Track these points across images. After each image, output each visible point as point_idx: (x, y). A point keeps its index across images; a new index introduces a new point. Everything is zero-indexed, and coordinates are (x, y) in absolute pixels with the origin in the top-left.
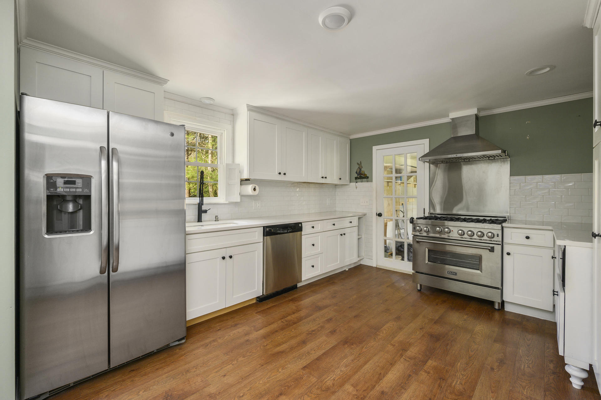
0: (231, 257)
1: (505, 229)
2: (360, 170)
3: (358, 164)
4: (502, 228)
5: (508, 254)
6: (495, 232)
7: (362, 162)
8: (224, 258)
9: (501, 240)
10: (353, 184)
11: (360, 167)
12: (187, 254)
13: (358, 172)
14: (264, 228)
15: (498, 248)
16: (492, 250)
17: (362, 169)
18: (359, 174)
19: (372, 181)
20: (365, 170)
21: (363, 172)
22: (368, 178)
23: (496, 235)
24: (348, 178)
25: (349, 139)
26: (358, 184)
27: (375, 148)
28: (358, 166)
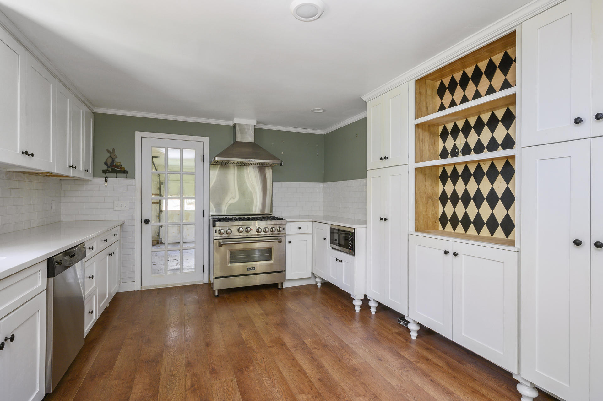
1: (287, 224)
2: (113, 160)
3: (108, 151)
5: (289, 242)
7: (115, 149)
10: (100, 181)
11: (113, 157)
13: (109, 163)
15: (284, 239)
16: (280, 241)
17: (116, 160)
18: (111, 166)
19: (134, 177)
20: (120, 160)
21: (119, 164)
22: (126, 172)
23: (283, 229)
24: (91, 171)
25: (93, 113)
26: (109, 180)
27: (139, 135)
28: (109, 155)
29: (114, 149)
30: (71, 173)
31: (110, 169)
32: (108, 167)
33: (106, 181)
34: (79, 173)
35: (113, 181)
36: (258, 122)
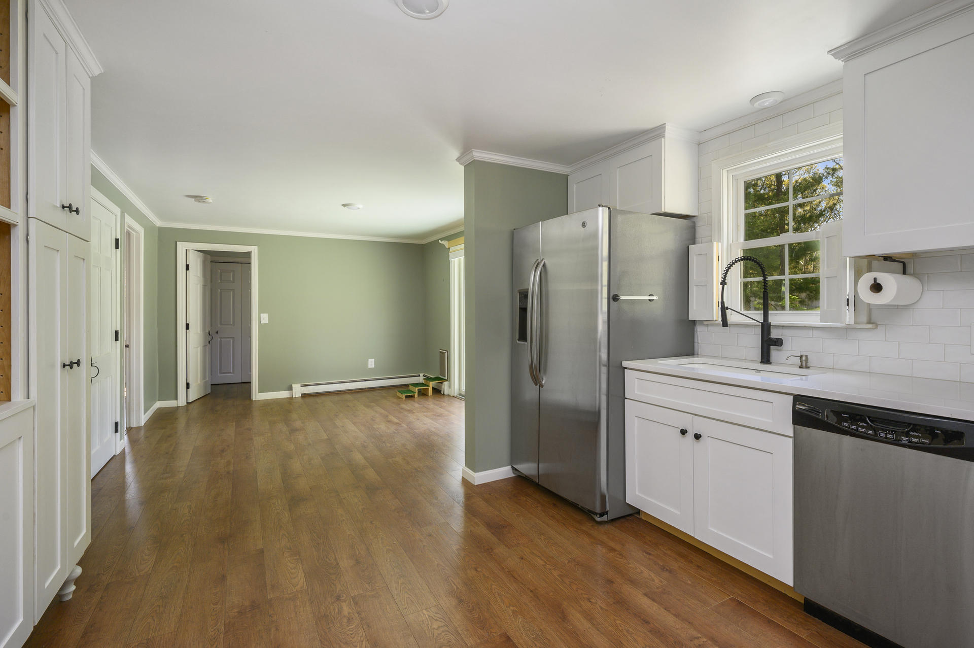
0: (697, 437)
8: (684, 432)
12: (627, 398)
14: (798, 399)
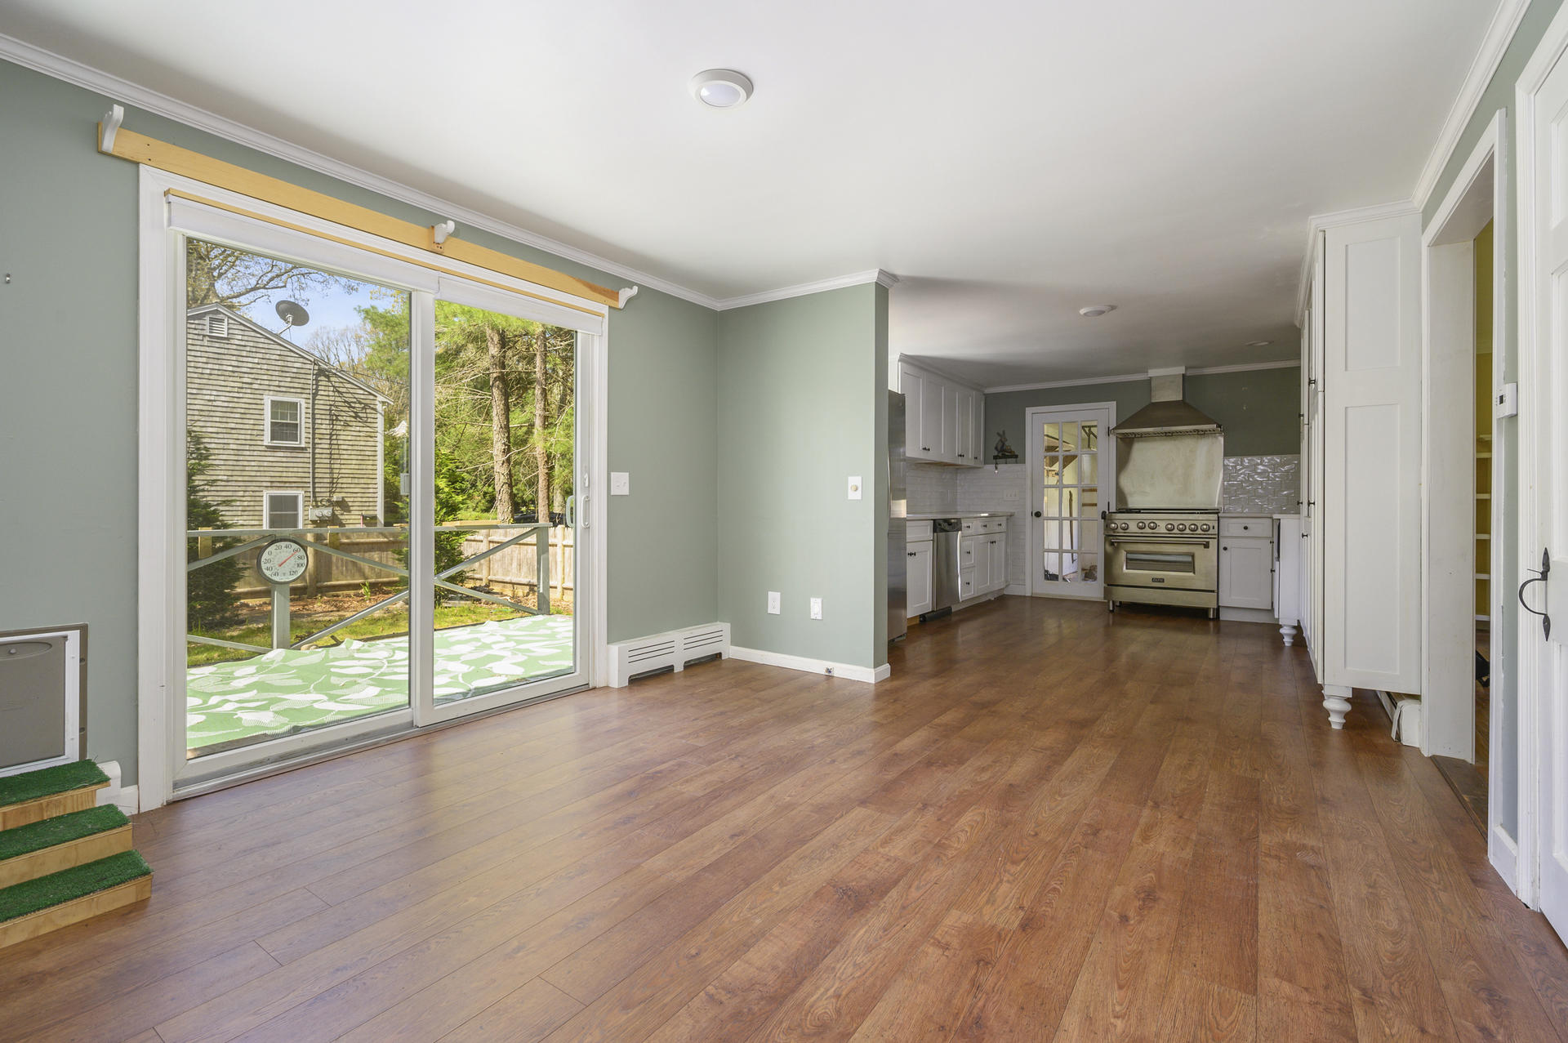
1: (1221, 520)
2: (1003, 444)
3: (998, 434)
4: (1218, 517)
5: (1225, 549)
6: (1211, 524)
9: (1217, 533)
10: (991, 467)
11: (1003, 440)
13: (999, 448)
15: (1213, 543)
16: (1207, 546)
17: (1007, 443)
18: (1001, 451)
19: (1024, 462)
20: (1010, 444)
21: (1009, 448)
22: (1016, 457)
23: (1211, 528)
24: (982, 457)
25: (984, 394)
26: (999, 466)
27: (1029, 411)
28: (999, 438)
29: (1004, 432)
30: (959, 461)
31: (1000, 455)
32: (999, 452)
33: (996, 468)
34: (968, 461)
35: (1004, 468)
36: (1186, 369)
